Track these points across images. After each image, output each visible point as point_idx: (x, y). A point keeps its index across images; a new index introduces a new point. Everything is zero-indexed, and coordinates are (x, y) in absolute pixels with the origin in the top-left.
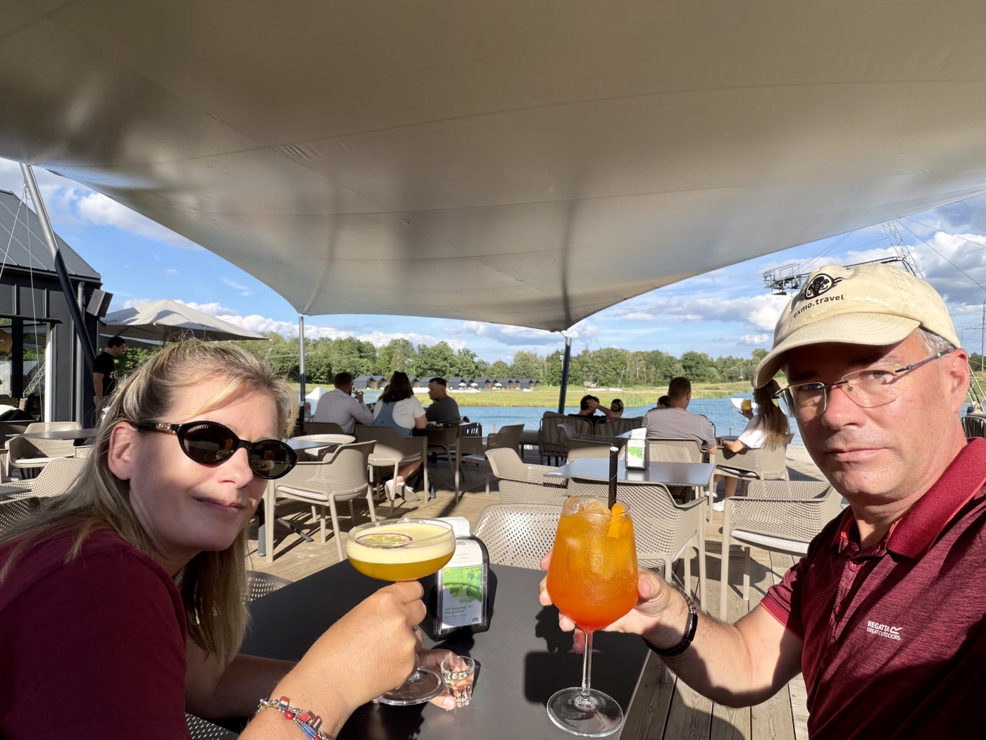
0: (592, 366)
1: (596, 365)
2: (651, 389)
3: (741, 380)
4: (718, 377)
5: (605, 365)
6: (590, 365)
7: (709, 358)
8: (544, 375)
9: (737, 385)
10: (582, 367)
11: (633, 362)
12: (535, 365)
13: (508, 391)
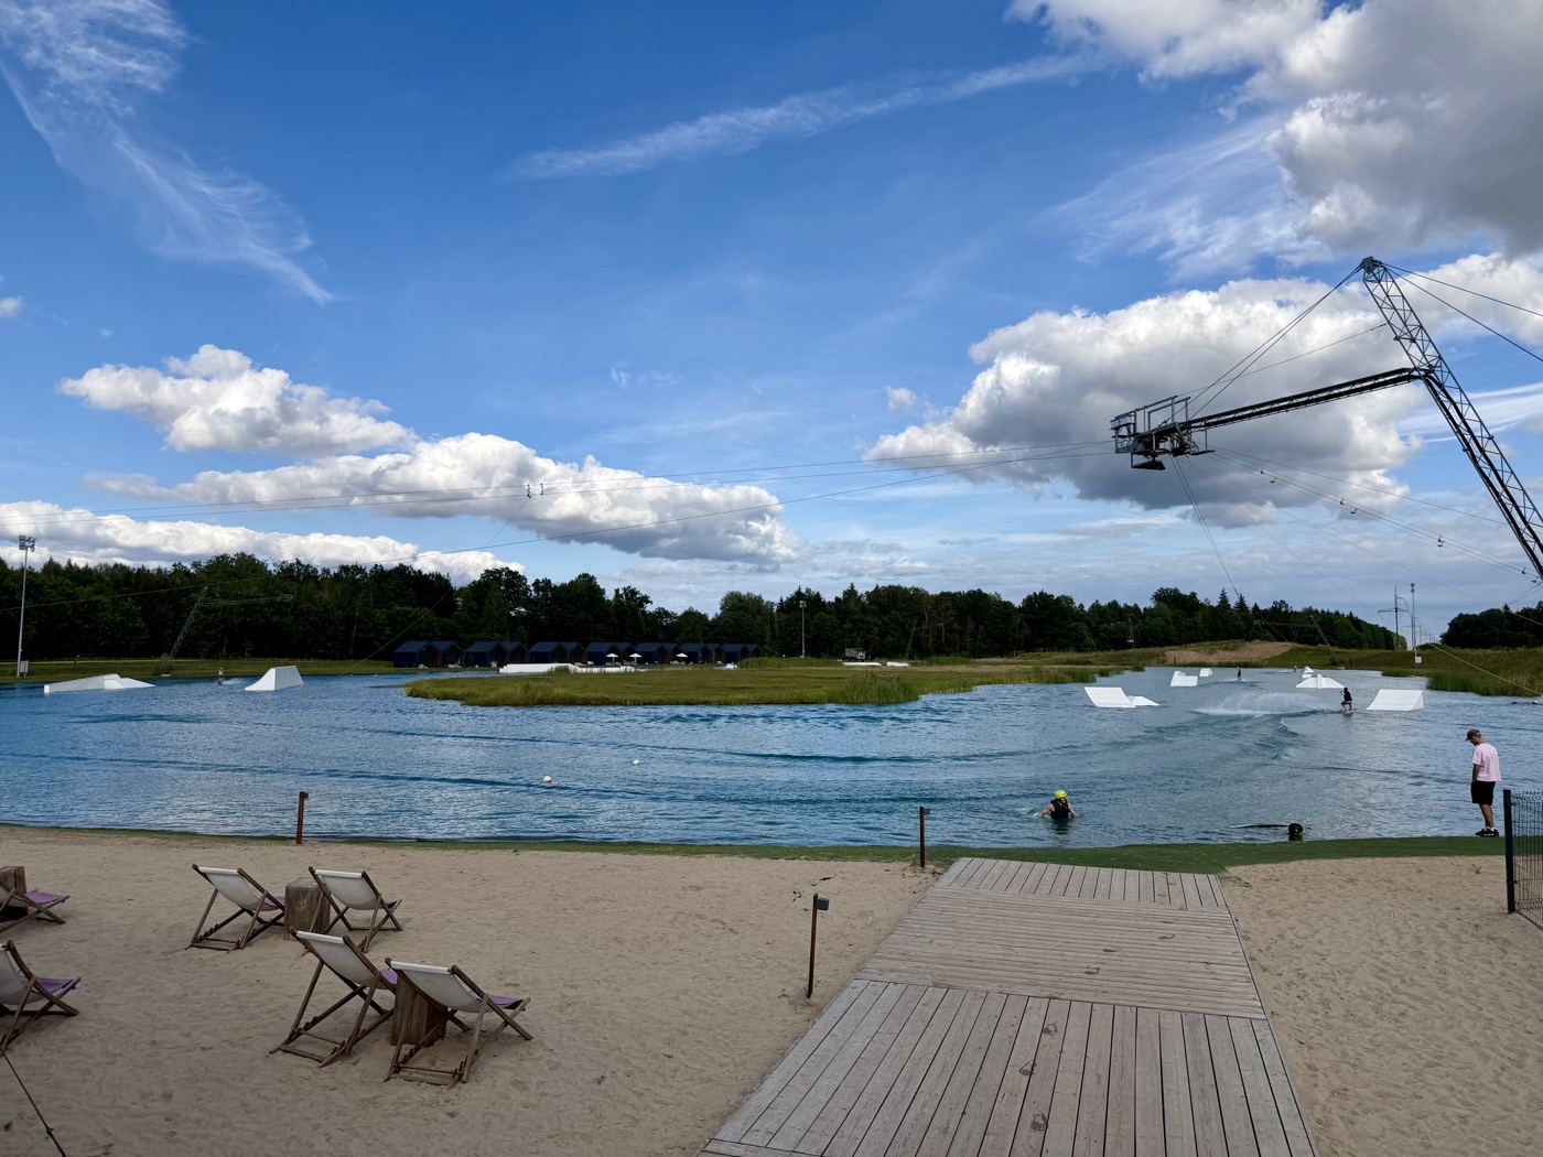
0: (862, 621)
1: (868, 618)
2: (962, 663)
3: (1129, 646)
4: (1091, 641)
5: (885, 619)
6: (857, 617)
7: (1077, 605)
8: (773, 636)
9: (1125, 655)
10: (843, 621)
11: (935, 612)
12: (759, 618)
13: (698, 668)
